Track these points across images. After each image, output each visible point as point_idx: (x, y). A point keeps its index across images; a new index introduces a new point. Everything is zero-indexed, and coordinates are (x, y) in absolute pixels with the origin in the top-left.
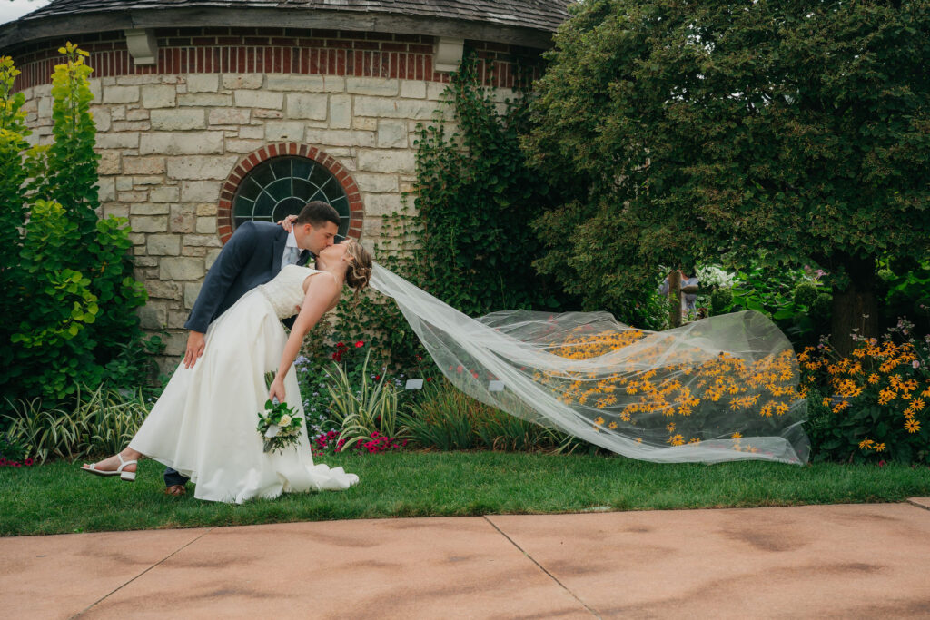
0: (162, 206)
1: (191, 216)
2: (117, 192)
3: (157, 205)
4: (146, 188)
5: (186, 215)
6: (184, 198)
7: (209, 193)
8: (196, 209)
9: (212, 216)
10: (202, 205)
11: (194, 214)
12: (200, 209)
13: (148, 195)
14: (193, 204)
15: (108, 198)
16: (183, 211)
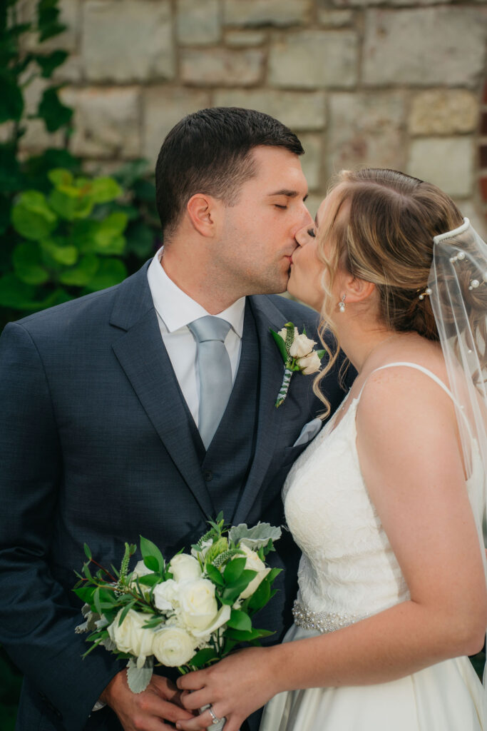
0: (305, 100)
1: (391, 136)
2: (180, 50)
3: (289, 97)
4: (255, 38)
5: (376, 131)
6: (375, 72)
7: (452, 51)
8: (408, 109)
9: (458, 134)
10: (428, 97)
11: (403, 128)
12: (423, 112)
13: (265, 64)
14: (399, 95)
15: (153, 71)
16: (370, 119)
